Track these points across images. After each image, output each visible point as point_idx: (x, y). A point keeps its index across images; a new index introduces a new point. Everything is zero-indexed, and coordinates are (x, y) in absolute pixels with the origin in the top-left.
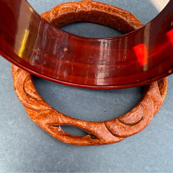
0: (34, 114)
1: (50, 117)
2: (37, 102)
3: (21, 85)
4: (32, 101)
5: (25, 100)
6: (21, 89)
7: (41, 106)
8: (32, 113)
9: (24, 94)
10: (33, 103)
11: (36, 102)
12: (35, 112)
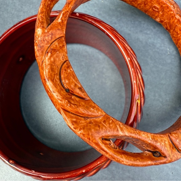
0: (78, 121)
1: (105, 127)
2: (85, 103)
3: (57, 74)
4: (77, 102)
5: (66, 99)
6: (57, 80)
7: (92, 109)
8: (74, 120)
9: (62, 90)
10: (78, 104)
11: (83, 103)
12: (80, 118)
